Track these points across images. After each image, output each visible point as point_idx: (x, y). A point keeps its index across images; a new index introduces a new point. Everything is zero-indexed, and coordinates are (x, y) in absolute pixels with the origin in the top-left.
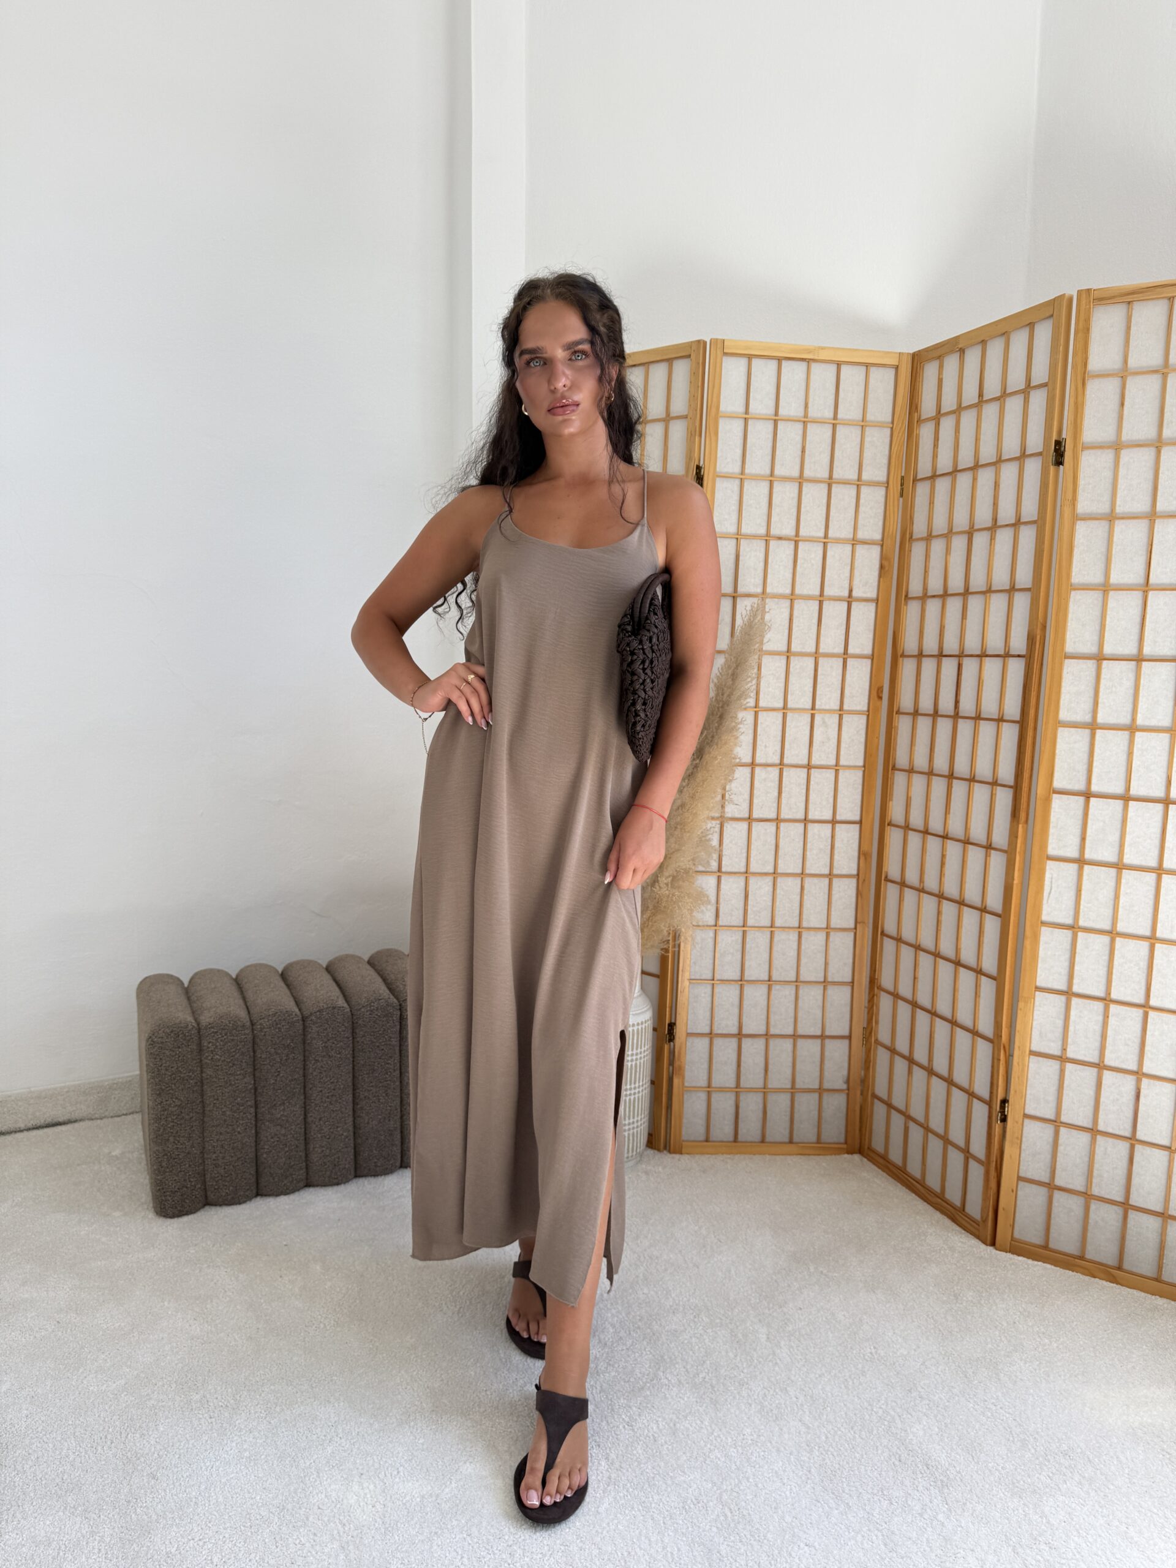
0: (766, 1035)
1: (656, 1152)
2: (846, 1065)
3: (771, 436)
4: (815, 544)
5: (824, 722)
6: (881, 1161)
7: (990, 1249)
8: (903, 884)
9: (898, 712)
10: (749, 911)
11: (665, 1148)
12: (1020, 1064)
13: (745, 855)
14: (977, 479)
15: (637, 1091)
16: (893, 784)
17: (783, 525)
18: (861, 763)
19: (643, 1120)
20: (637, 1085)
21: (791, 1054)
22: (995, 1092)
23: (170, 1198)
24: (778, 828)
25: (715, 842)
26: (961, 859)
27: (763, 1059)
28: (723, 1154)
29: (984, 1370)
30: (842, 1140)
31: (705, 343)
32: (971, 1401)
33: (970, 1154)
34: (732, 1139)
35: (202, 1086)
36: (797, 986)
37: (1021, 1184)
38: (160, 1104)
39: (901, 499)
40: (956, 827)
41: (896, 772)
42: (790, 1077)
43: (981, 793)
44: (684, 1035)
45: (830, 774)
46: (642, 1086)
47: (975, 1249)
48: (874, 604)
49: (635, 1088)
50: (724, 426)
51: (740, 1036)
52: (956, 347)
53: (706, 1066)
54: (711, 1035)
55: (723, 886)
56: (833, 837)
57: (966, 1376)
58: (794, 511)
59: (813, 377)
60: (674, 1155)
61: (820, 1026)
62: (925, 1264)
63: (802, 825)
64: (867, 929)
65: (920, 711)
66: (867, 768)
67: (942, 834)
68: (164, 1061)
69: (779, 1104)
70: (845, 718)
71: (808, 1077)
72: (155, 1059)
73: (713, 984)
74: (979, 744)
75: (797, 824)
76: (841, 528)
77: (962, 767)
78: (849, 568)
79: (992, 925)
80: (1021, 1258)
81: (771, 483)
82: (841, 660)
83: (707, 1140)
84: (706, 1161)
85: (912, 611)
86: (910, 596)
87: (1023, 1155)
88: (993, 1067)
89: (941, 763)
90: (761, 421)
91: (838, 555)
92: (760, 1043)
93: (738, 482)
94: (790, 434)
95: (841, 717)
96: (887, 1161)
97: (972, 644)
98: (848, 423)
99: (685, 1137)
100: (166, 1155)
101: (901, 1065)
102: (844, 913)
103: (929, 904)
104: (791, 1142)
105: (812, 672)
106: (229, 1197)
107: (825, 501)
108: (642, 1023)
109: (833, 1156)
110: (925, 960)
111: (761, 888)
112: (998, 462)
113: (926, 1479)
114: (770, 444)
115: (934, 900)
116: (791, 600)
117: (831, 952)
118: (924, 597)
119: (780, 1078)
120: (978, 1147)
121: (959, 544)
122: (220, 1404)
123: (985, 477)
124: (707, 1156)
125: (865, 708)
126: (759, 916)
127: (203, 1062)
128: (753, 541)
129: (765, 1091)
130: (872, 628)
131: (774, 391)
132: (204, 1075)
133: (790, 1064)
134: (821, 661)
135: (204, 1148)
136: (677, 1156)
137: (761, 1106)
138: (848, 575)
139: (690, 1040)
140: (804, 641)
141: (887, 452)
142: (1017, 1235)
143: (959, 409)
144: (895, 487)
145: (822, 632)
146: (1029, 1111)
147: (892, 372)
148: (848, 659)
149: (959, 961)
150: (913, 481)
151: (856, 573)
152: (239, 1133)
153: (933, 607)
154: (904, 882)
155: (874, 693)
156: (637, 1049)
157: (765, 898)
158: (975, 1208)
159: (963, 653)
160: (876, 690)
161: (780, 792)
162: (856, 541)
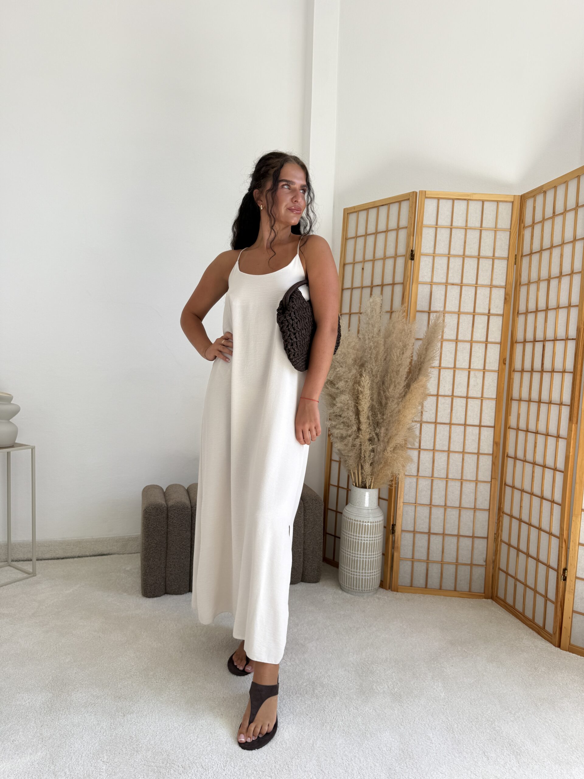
0: (443, 534)
1: (385, 590)
2: (485, 552)
3: (448, 236)
4: (471, 287)
5: (475, 375)
6: (502, 603)
7: (558, 649)
8: (515, 458)
9: (514, 371)
10: (435, 470)
11: (389, 588)
12: (574, 549)
13: (433, 441)
14: (552, 253)
15: (374, 556)
16: (511, 407)
17: (455, 278)
18: (494, 397)
19: (378, 572)
20: (375, 553)
21: (456, 545)
22: (560, 564)
23: (149, 588)
24: (450, 428)
25: (417, 433)
26: (544, 444)
27: (441, 546)
28: (419, 594)
29: (547, 704)
30: (483, 591)
31: (417, 193)
32: (538, 717)
33: (548, 598)
34: (424, 586)
35: (167, 535)
36: (460, 510)
37: (574, 614)
38: (147, 542)
39: (515, 266)
40: (542, 428)
41: (513, 401)
42: (455, 557)
43: (554, 409)
44: (400, 530)
45: (478, 402)
46: (378, 554)
47: (549, 648)
48: (502, 317)
49: (374, 555)
50: (425, 231)
51: (429, 533)
52: (542, 190)
53: (411, 548)
54: (414, 532)
55: (421, 456)
56: (480, 434)
57: (536, 706)
58: (460, 271)
59: (470, 208)
60: (393, 592)
61: (472, 531)
62: (521, 652)
63: (463, 428)
64: (497, 482)
65: (525, 370)
66: (498, 399)
67: (535, 431)
68: (150, 521)
69: (450, 570)
70: (487, 374)
71: (465, 557)
72: (147, 520)
73: (416, 506)
74: (554, 385)
75: (460, 426)
76: (484, 279)
77: (545, 397)
78: (488, 299)
79: (559, 477)
80: (574, 655)
81: (449, 258)
82: (484, 345)
83: (411, 586)
84: (409, 596)
85: (521, 319)
86: (520, 312)
87: (575, 599)
88: (559, 551)
89: (535, 396)
90: (444, 229)
91: (483, 293)
92: (440, 538)
93: (432, 257)
94: (458, 235)
95: (484, 373)
96: (505, 603)
97: (550, 335)
98: (488, 229)
99: (400, 583)
100: (149, 566)
101: (513, 552)
102: (485, 473)
103: (528, 468)
104: (455, 590)
105: (469, 350)
106: (176, 590)
107: (476, 267)
108: (378, 522)
109: (477, 599)
110: (526, 497)
111: (441, 459)
112: (563, 244)
113: (509, 750)
114: (448, 239)
115: (531, 465)
116: (458, 314)
117: (478, 493)
118: (527, 313)
119: (450, 556)
120: (552, 595)
121: (543, 285)
122: (162, 677)
123: (556, 252)
124: (411, 594)
125: (497, 369)
126: (440, 472)
127: (168, 523)
128: (440, 286)
129: (442, 563)
130: (500, 328)
131: (450, 214)
132: (168, 530)
133: (456, 550)
134: (474, 345)
135: (166, 565)
136: (395, 593)
137: (440, 571)
138: (488, 302)
139: (404, 533)
140: (465, 334)
141: (508, 243)
142: (572, 642)
143: (544, 220)
144: (512, 260)
145: (474, 330)
146: (579, 575)
147: (511, 204)
148: (488, 344)
149: (543, 497)
150: (521, 257)
151: (492, 302)
152: (182, 559)
153: (531, 317)
154: (516, 458)
155: (502, 361)
156: (375, 535)
157: (443, 464)
158: (550, 627)
159: (545, 339)
160: (502, 360)
161: (452, 410)
162: (492, 286)
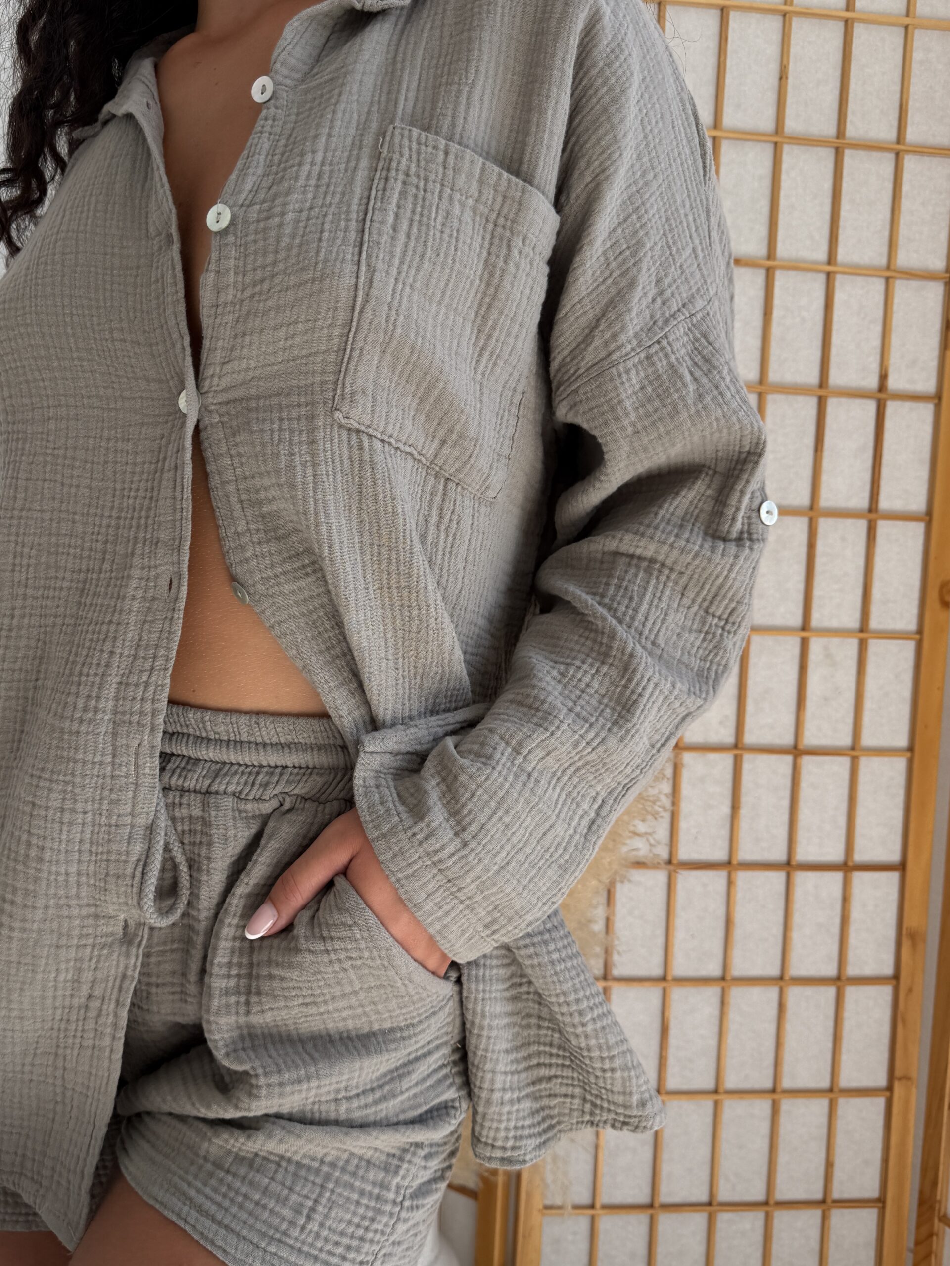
4: (810, 275)
5: (828, 656)
10: (671, 1061)
13: (661, 940)
18: (902, 741)
24: (730, 883)
36: (767, 1210)
45: (841, 765)
48: (931, 407)
56: (846, 899)
58: (764, 205)
64: (914, 1090)
70: (875, 647)
75: (770, 874)
78: (879, 328)
82: (862, 525)
95: (863, 645)
98: (876, 20)
102: (867, 1057)
105: (803, 551)
107: (828, 185)
111: (694, 1011)
117: (840, 1140)
125: (913, 626)
126: (691, 1066)
130: (926, 457)
134: (824, 525)
138: (877, 343)
140: (786, 483)
145: (826, 464)
148: (879, 523)
151: (895, 340)
155: (933, 595)
157: (701, 1032)
160: (936, 588)
161: (735, 807)
162: (894, 271)
